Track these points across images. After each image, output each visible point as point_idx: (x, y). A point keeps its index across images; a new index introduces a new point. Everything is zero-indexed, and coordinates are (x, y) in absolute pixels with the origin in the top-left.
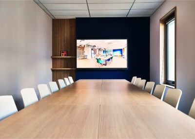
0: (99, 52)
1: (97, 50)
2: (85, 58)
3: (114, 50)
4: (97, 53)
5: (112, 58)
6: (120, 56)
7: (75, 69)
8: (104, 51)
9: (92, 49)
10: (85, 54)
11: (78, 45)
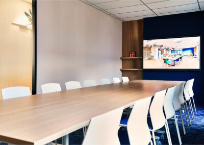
1: (165, 50)
2: (151, 58)
3: (184, 50)
4: (165, 53)
5: (181, 58)
6: (191, 55)
7: (141, 69)
8: (172, 51)
9: (159, 50)
10: (152, 54)
11: (144, 46)
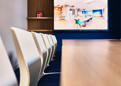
0: (77, 13)
1: (76, 11)
2: (62, 19)
3: (94, 11)
4: (76, 14)
5: (91, 19)
6: (100, 16)
7: (52, 30)
8: (83, 12)
9: (70, 10)
10: (63, 15)
